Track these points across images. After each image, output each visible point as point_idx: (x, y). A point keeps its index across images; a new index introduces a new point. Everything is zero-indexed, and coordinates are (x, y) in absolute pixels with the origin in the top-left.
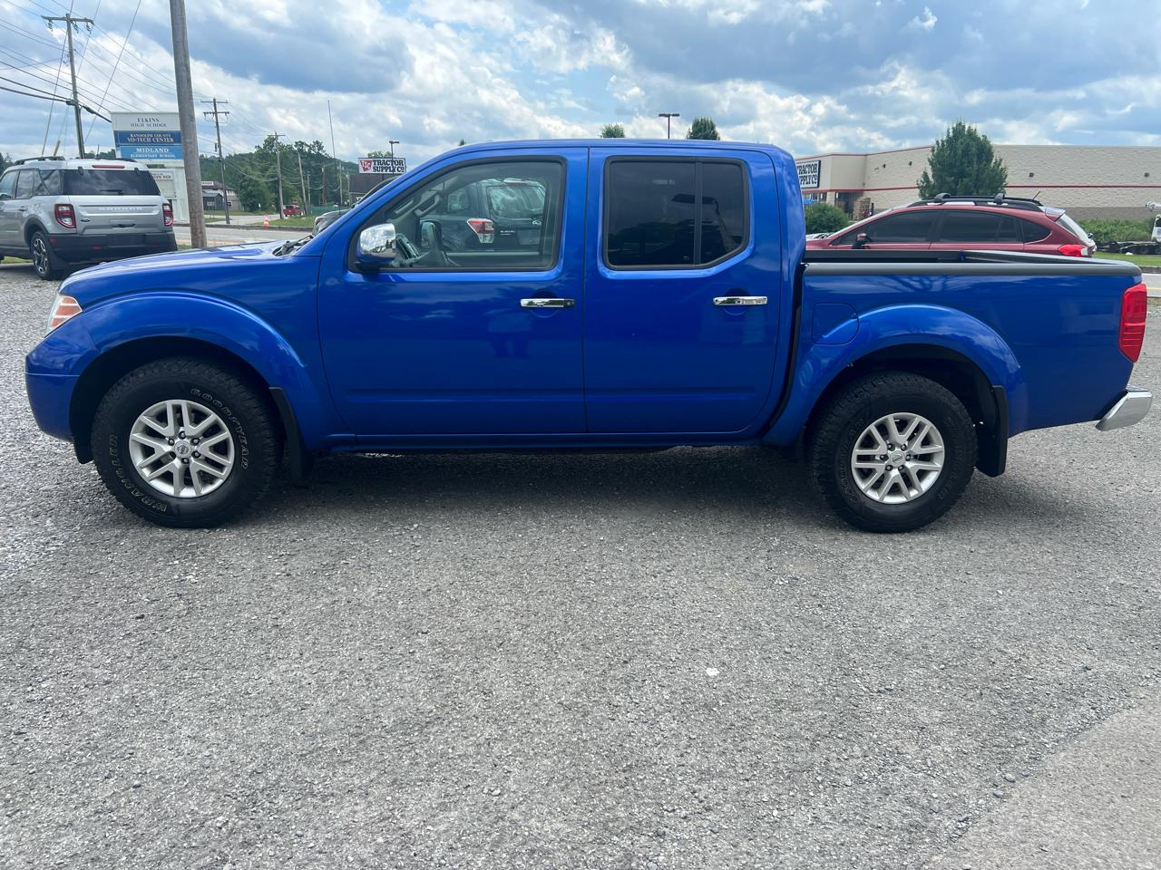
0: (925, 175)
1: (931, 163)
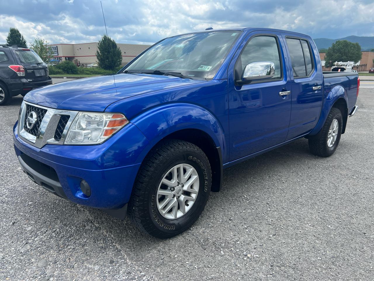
0: (98, 52)
1: (99, 48)
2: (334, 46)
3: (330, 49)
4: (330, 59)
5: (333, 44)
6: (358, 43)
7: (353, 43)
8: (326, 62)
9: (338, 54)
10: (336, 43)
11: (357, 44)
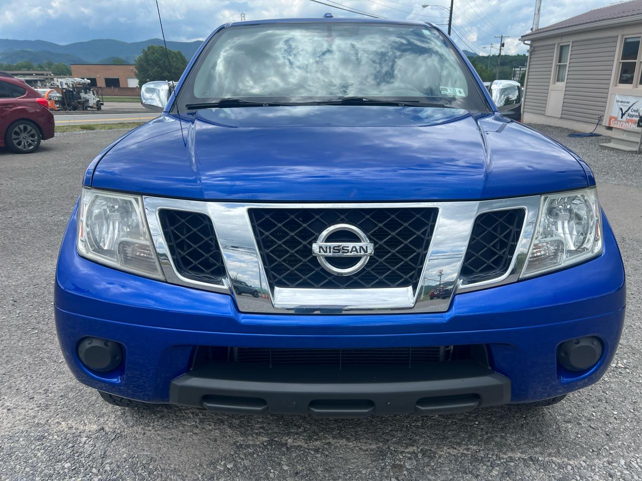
2: (146, 54)
3: (140, 60)
4: (146, 75)
5: (144, 50)
6: (181, 51)
7: (172, 50)
8: (139, 81)
9: (156, 68)
10: (149, 50)
11: (179, 53)
